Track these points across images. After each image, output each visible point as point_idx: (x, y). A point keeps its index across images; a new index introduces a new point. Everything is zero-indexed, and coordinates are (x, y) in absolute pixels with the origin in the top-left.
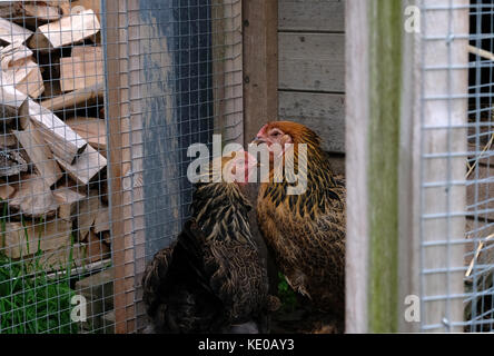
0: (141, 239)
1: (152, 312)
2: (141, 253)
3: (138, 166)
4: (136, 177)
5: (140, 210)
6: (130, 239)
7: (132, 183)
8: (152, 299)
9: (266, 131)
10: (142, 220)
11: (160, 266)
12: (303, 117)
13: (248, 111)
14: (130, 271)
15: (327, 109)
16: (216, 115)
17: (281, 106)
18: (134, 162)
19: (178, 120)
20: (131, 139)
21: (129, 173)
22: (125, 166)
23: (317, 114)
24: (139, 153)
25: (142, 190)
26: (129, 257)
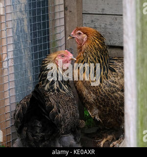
0: (13, 93)
1: (20, 131)
2: (13, 101)
3: (11, 55)
4: (10, 61)
5: (12, 78)
6: (7, 93)
7: (8, 64)
8: (20, 125)
9: (75, 32)
10: (13, 83)
11: (23, 108)
12: (95, 28)
13: (67, 25)
14: (8, 110)
15: (108, 23)
16: (50, 27)
17: (84, 22)
18: (9, 53)
19: (31, 31)
20: (7, 41)
21: (6, 59)
22: (4, 56)
23: (103, 26)
24: (11, 48)
25: (13, 68)
26: (7, 103)
